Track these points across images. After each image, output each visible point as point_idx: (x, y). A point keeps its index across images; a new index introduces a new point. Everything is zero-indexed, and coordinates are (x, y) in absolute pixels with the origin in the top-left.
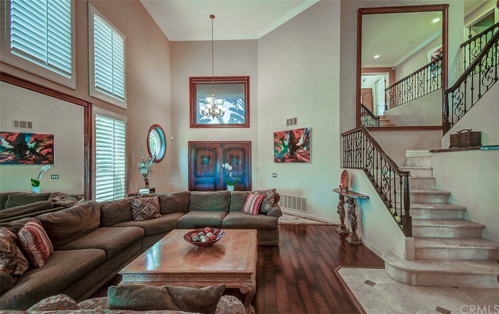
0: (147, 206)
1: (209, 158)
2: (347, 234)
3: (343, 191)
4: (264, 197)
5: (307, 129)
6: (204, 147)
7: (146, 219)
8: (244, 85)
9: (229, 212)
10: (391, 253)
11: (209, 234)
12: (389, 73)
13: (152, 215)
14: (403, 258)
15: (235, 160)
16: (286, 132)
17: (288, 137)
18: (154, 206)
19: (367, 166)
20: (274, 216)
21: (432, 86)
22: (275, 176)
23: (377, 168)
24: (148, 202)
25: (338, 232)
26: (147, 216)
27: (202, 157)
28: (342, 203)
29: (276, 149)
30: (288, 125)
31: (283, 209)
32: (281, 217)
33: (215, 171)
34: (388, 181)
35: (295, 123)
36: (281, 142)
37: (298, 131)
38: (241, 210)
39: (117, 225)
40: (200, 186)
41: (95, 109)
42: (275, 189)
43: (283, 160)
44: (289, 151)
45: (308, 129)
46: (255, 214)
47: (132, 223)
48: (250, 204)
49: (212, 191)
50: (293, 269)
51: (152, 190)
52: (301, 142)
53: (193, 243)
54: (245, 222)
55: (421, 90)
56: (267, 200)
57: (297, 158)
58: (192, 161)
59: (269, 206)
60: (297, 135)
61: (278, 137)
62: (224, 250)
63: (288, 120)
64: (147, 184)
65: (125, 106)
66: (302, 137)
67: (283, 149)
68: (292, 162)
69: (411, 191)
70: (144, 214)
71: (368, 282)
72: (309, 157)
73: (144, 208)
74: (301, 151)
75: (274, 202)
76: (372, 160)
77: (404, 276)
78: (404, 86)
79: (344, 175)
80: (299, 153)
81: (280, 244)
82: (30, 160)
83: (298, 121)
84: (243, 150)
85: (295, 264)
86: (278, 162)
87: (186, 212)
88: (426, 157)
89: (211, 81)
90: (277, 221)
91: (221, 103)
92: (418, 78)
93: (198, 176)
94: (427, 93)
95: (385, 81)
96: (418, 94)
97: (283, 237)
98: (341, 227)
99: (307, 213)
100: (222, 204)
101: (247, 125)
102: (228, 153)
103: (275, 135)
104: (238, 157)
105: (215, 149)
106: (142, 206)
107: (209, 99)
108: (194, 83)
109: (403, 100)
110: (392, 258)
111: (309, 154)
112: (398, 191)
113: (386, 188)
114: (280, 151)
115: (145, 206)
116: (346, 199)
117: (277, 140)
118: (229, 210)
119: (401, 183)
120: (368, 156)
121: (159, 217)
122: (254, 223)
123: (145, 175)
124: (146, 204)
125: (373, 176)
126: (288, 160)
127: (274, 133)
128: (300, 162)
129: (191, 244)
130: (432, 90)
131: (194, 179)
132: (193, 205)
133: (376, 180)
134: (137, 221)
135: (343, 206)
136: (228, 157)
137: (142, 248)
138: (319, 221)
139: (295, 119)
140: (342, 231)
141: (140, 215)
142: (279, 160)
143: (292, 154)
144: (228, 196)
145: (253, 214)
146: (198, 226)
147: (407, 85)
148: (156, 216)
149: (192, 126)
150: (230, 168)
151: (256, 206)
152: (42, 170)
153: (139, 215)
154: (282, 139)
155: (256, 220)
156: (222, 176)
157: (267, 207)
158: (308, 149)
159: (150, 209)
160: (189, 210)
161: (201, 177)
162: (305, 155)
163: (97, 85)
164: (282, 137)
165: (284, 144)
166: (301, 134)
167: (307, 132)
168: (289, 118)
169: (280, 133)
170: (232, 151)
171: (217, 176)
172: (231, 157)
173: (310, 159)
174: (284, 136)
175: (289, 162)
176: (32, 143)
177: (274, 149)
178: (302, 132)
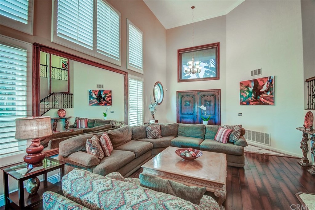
0: (154, 130)
1: (190, 102)
2: (309, 167)
3: (307, 129)
4: (232, 131)
5: (270, 77)
6: (187, 94)
7: (153, 138)
8: (215, 49)
9: (204, 139)
11: (192, 153)
13: (157, 136)
15: (208, 103)
16: (251, 81)
17: (252, 85)
18: (158, 131)
20: (240, 145)
22: (240, 115)
24: (154, 128)
25: (300, 164)
26: (154, 136)
27: (185, 101)
28: (306, 140)
29: (242, 95)
30: (252, 75)
31: (248, 141)
32: (246, 147)
33: (194, 110)
35: (259, 73)
36: (246, 89)
37: (262, 80)
38: (213, 138)
39: (139, 140)
40: (184, 120)
41: (129, 75)
42: (241, 126)
43: (248, 103)
44: (253, 96)
45: (271, 78)
46: (224, 142)
47: (147, 139)
48: (221, 134)
49: (192, 124)
50: (258, 188)
51: (156, 121)
52: (265, 88)
53: (181, 157)
54: (217, 147)
56: (235, 133)
57: (261, 101)
58: (179, 104)
59: (236, 138)
60: (261, 83)
61: (244, 86)
62: (202, 165)
63: (252, 72)
64: (154, 117)
65: (142, 73)
66: (266, 84)
67: (248, 95)
68: (257, 104)
70: (152, 135)
72: (272, 100)
73: (153, 132)
74: (264, 95)
75: (240, 135)
79: (309, 116)
80: (263, 97)
81: (245, 167)
83: (262, 72)
84: (214, 96)
85: (259, 185)
86: (244, 104)
87: (177, 136)
89: (192, 50)
90: (243, 150)
91: (198, 64)
93: (182, 114)
97: (248, 163)
98: (304, 160)
99: (270, 146)
100: (199, 133)
101: (217, 78)
102: (203, 99)
103: (241, 84)
104: (211, 101)
105: (194, 96)
106: (152, 130)
107: (190, 63)
108: (180, 53)
111: (272, 98)
114: (245, 95)
115: (153, 130)
117: (243, 88)
118: (204, 138)
121: (161, 138)
122: (224, 149)
123: (152, 112)
126: (253, 103)
127: (240, 82)
128: (264, 104)
129: (180, 157)
131: (180, 116)
132: (180, 132)
134: (149, 139)
135: (306, 142)
136: (203, 101)
137: (152, 155)
138: (282, 154)
139: (259, 70)
140: (305, 164)
142: (244, 103)
143: (256, 98)
144: (204, 128)
145: (223, 143)
146: (184, 146)
148: (159, 137)
149: (178, 82)
150: (205, 109)
151: (225, 137)
153: (150, 136)
154: (247, 87)
155: (225, 147)
156: (199, 114)
157: (234, 138)
158: (272, 94)
159: (155, 133)
160: (178, 135)
161: (185, 114)
162: (268, 99)
163: (130, 62)
164: (247, 85)
165: (248, 90)
166: (264, 82)
167: (271, 80)
168: (253, 70)
169: (245, 82)
170: (206, 97)
171: (195, 114)
172: (206, 101)
173: (273, 102)
174: (249, 84)
175: (253, 104)
176: (103, 95)
177: (240, 95)
178: (266, 80)
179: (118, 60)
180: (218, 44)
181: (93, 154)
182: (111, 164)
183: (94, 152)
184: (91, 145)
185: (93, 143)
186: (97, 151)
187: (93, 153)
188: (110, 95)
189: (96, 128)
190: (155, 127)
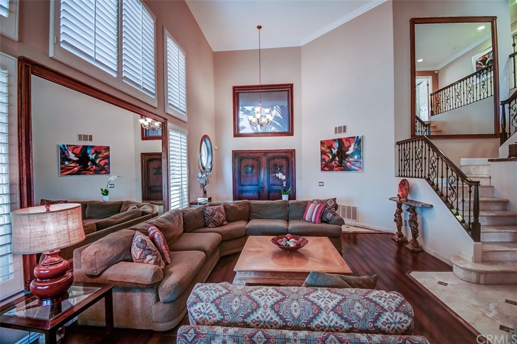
0: (217, 214)
1: (253, 167)
2: (406, 242)
3: (401, 200)
4: (325, 207)
5: (358, 137)
6: (248, 156)
8: (287, 92)
9: (288, 221)
10: (458, 258)
11: (292, 240)
12: (431, 77)
14: (471, 261)
15: (279, 169)
16: (334, 140)
17: (336, 145)
18: (221, 214)
19: (429, 175)
20: (337, 224)
21: (482, 94)
22: (321, 184)
23: (442, 177)
24: (216, 210)
25: (395, 240)
27: (246, 166)
28: (400, 211)
29: (323, 158)
30: (336, 133)
32: (343, 226)
33: (258, 180)
34: (456, 190)
35: (345, 131)
36: (328, 150)
37: (348, 139)
38: (301, 218)
39: (196, 231)
40: (244, 195)
41: (169, 124)
42: (335, 199)
43: (331, 169)
44: (337, 160)
45: (359, 138)
46: (317, 222)
48: (311, 213)
51: (210, 199)
52: (351, 150)
55: (470, 96)
56: (329, 209)
57: (347, 167)
58: (237, 170)
59: (332, 215)
60: (346, 144)
61: (326, 146)
63: (336, 128)
64: (205, 192)
65: (186, 119)
66: (353, 146)
67: (331, 158)
68: (341, 170)
69: (480, 199)
70: (215, 221)
71: (440, 283)
72: (360, 166)
73: (215, 216)
74: (351, 159)
76: (436, 169)
77: (473, 277)
78: (451, 92)
79: (403, 184)
80: (349, 162)
82: (91, 171)
83: (347, 130)
84: (287, 159)
86: (325, 170)
87: (249, 220)
88: (482, 165)
90: (341, 229)
91: (268, 112)
92: (466, 84)
93: (242, 185)
94: (477, 101)
95: (428, 85)
96: (467, 100)
98: (398, 236)
99: (358, 221)
101: (290, 133)
102: (272, 162)
103: (322, 143)
104: (282, 166)
105: (259, 158)
106: (213, 214)
107: (257, 109)
108: (237, 92)
109: (450, 106)
110: (461, 262)
111: (360, 163)
112: (467, 199)
113: (453, 197)
114: (327, 159)
115: (215, 214)
116: (404, 207)
117: (324, 149)
118: (288, 219)
119: (470, 192)
120: (431, 166)
121: (226, 225)
124: (215, 212)
125: (437, 185)
126: (337, 169)
127: (321, 142)
128: (350, 170)
129: (280, 248)
130: (482, 98)
131: (238, 188)
132: (254, 214)
133: (440, 189)
134: (210, 227)
135: (400, 215)
136: (271, 166)
138: (372, 230)
139: (345, 127)
140: (400, 239)
141: (212, 222)
142: (326, 168)
143: (340, 162)
145: (315, 223)
147: (455, 91)
148: (224, 223)
149: (235, 136)
150: (284, 177)
151: (318, 215)
152: (109, 180)
154: (330, 147)
155: (321, 228)
156: (266, 184)
157: (329, 216)
158: (360, 157)
159: (219, 217)
160: (250, 218)
161: (245, 185)
162: (355, 164)
163: (169, 102)
164: (329, 146)
165: (331, 152)
166: (351, 142)
167: (358, 140)
168: (338, 126)
169: (327, 141)
170: (276, 160)
171: (261, 185)
172: (275, 166)
173: (361, 168)
174: (332, 145)
175: (337, 171)
176: (92, 155)
177: (321, 158)
178: (353, 140)
179: (154, 97)
180: (291, 86)
181: (150, 262)
182: (184, 274)
183: (152, 259)
184: (146, 248)
185: (148, 245)
186: (155, 257)
187: (149, 260)
188: (106, 156)
189: (116, 218)
190: (217, 208)
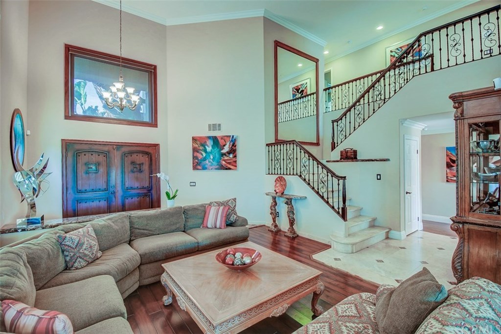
0: (86, 243)
3: (278, 194)
5: (233, 136)
6: (91, 148)
8: (148, 73)
9: (184, 231)
15: (138, 167)
16: (209, 138)
17: (210, 142)
18: (92, 240)
19: (301, 172)
22: (193, 184)
23: (313, 174)
24: (84, 236)
25: (271, 231)
27: (86, 164)
28: (275, 204)
29: (195, 155)
30: (210, 130)
33: (108, 182)
34: (326, 183)
35: (219, 129)
36: (201, 148)
37: (223, 138)
40: (83, 206)
42: (235, 199)
43: (205, 168)
44: (212, 158)
45: (235, 137)
46: (223, 227)
52: (226, 149)
57: (222, 166)
60: (221, 142)
61: (198, 143)
63: (210, 125)
66: (228, 144)
67: (204, 156)
68: (216, 169)
72: (235, 164)
74: (226, 158)
76: (307, 168)
79: (279, 181)
80: (224, 160)
83: (222, 128)
84: (149, 155)
86: (198, 169)
87: (129, 241)
91: (133, 92)
93: (80, 192)
98: (274, 227)
101: (153, 123)
102: (129, 159)
103: (194, 139)
104: (143, 164)
105: (109, 152)
108: (73, 54)
111: (235, 162)
114: (200, 157)
117: (197, 146)
118: (185, 229)
120: (302, 165)
124: (84, 240)
125: (309, 180)
127: (193, 137)
128: (226, 169)
131: (72, 196)
132: (138, 230)
133: (312, 184)
135: (275, 207)
139: (219, 125)
141: (80, 257)
142: (198, 167)
145: (220, 228)
148: (99, 255)
149: (67, 117)
154: (204, 145)
156: (119, 188)
157: (233, 217)
158: (235, 156)
159: (91, 247)
161: (86, 191)
162: (231, 163)
164: (202, 143)
165: (205, 151)
166: (226, 141)
167: (233, 139)
168: (212, 123)
169: (200, 137)
170: (134, 156)
172: (133, 163)
173: (236, 166)
174: (205, 142)
175: (212, 169)
177: (193, 155)
178: (228, 139)
180: (155, 67)
